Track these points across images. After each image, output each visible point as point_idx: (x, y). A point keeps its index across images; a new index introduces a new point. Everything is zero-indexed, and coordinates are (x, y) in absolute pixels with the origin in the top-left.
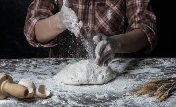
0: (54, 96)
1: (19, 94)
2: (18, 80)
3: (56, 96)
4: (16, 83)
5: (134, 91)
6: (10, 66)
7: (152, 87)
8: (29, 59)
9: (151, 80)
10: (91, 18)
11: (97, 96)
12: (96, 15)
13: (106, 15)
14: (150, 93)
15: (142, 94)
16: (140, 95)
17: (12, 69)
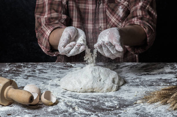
0: (60, 103)
1: (23, 101)
2: (23, 85)
3: (63, 103)
4: (20, 89)
5: (146, 99)
6: (14, 70)
7: (165, 94)
8: (34, 63)
9: (164, 87)
10: (102, 17)
11: (106, 104)
12: (107, 13)
13: (117, 12)
14: (162, 101)
15: (154, 102)
16: (152, 103)
17: (16, 73)
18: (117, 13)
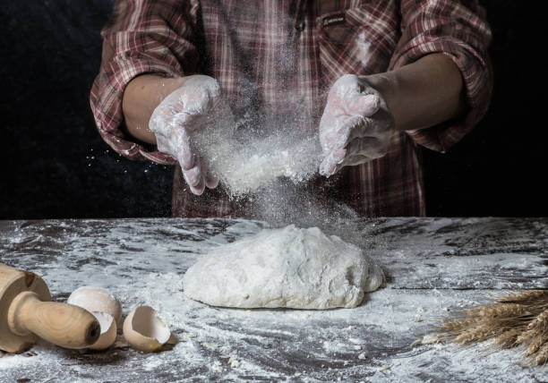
0: (182, 344)
1: (68, 337)
2: (66, 290)
3: (190, 345)
4: (59, 301)
5: (450, 329)
6: (39, 243)
7: (510, 316)
8: (102, 221)
9: (507, 294)
11: (327, 345)
13: (354, 52)
14: (502, 336)
15: (475, 340)
16: (470, 342)
17: (45, 252)
18: (352, 56)
